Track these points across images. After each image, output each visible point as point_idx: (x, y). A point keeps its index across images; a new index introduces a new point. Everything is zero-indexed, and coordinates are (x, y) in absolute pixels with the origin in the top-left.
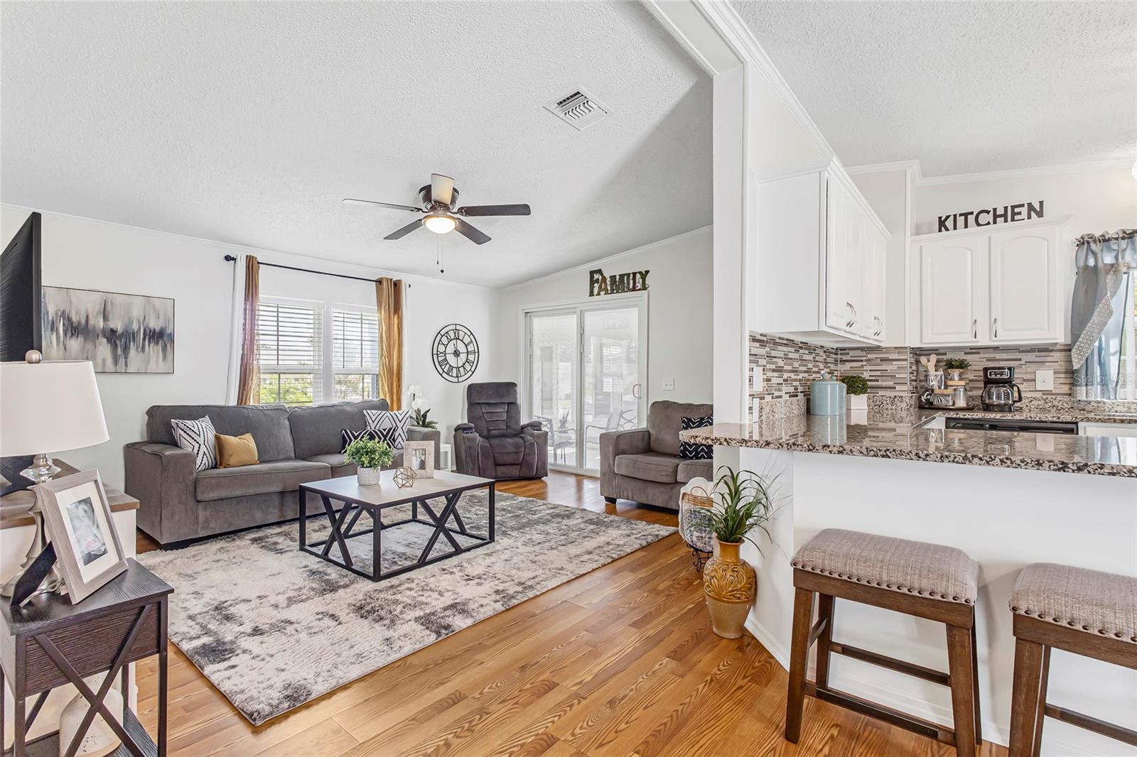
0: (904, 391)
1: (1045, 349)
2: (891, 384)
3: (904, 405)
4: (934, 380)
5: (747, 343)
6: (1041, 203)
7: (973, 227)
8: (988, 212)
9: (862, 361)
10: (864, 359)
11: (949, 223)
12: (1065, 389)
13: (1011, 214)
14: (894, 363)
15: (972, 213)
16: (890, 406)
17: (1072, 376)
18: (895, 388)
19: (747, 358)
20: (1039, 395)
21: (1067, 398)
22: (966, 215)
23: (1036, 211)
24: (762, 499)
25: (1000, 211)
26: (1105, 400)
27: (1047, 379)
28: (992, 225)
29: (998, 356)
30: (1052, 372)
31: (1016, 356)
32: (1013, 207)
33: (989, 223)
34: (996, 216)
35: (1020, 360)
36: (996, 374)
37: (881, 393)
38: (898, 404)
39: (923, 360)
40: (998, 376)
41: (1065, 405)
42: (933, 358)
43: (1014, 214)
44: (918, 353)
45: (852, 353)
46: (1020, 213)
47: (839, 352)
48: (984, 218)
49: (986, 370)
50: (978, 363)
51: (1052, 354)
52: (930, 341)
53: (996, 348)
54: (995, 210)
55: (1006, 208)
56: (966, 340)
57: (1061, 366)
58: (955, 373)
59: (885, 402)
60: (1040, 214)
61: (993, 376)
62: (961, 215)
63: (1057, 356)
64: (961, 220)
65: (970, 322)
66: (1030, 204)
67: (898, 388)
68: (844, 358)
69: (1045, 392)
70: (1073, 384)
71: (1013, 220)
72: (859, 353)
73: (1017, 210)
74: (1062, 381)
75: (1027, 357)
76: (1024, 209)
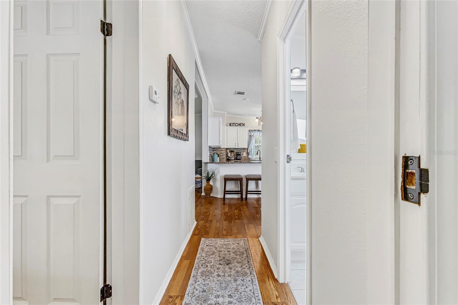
0: (225, 156)
1: (244, 149)
2: (222, 155)
3: (225, 159)
4: (229, 154)
5: (208, 147)
6: (244, 123)
7: (235, 126)
11: (231, 124)
12: (247, 156)
13: (240, 125)
14: (223, 151)
17: (248, 154)
19: (208, 150)
20: (244, 157)
22: (234, 123)
23: (244, 125)
24: (213, 173)
25: (239, 124)
27: (245, 154)
29: (238, 150)
31: (241, 150)
37: (221, 157)
39: (227, 150)
42: (229, 150)
43: (241, 125)
44: (227, 149)
45: (216, 149)
48: (237, 125)
49: (237, 152)
50: (235, 151)
52: (229, 147)
53: (238, 148)
56: (234, 147)
57: (246, 152)
58: (232, 153)
59: (221, 159)
61: (238, 154)
63: (246, 150)
64: (233, 124)
65: (235, 144)
67: (224, 156)
68: (214, 150)
69: (245, 157)
70: (248, 155)
72: (217, 149)
75: (242, 150)
76: (242, 124)
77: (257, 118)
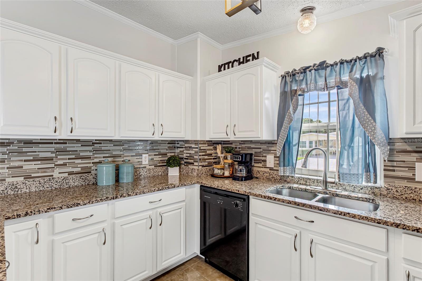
0: (197, 165)
6: (258, 53)
7: (230, 69)
8: (237, 61)
9: (183, 148)
10: (184, 146)
11: (223, 69)
15: (230, 62)
16: (191, 174)
18: (193, 164)
20: (267, 170)
22: (228, 63)
25: (242, 60)
28: (238, 67)
29: (253, 146)
30: (273, 156)
32: (247, 57)
35: (260, 148)
37: (189, 166)
38: (194, 173)
39: (217, 148)
41: (278, 177)
45: (180, 143)
47: (176, 142)
51: (273, 145)
52: (212, 137)
54: (239, 59)
55: (243, 57)
59: (189, 172)
62: (226, 64)
63: (277, 147)
64: (227, 67)
66: (253, 55)
68: (178, 146)
69: (270, 169)
71: (246, 63)
72: (182, 143)
73: (248, 59)
74: (278, 162)
75: (264, 147)
76: (251, 58)
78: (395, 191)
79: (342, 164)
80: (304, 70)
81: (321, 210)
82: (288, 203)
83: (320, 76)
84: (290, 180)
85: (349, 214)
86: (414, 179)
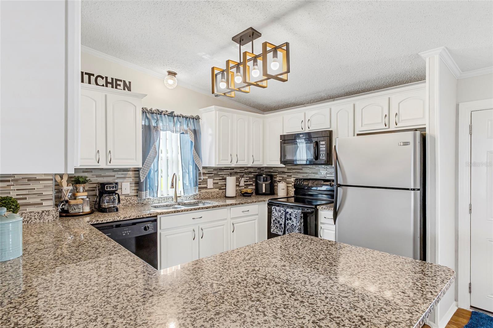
0: (49, 206)
1: (126, 170)
2: (38, 200)
6: (130, 83)
7: (93, 85)
8: (103, 78)
9: (9, 181)
12: (135, 193)
13: (113, 83)
14: (41, 182)
15: (93, 75)
16: (38, 221)
17: (139, 186)
18: (42, 204)
20: (123, 197)
21: (136, 198)
22: (90, 75)
23: (127, 87)
25: (109, 80)
26: (151, 197)
27: (127, 187)
28: (105, 87)
30: (129, 183)
31: (113, 174)
32: (117, 80)
33: (103, 85)
34: (107, 83)
35: (114, 176)
36: (110, 188)
37: (29, 209)
38: (46, 217)
40: (112, 189)
41: (135, 202)
42: (66, 176)
43: (117, 84)
46: (120, 85)
48: (100, 81)
50: (95, 179)
51: (129, 173)
54: (106, 78)
55: (112, 79)
56: (93, 164)
57: (133, 180)
58: (80, 187)
59: (33, 218)
60: (129, 89)
61: (108, 189)
62: (86, 74)
63: (131, 174)
64: (86, 77)
65: (94, 152)
66: (124, 81)
67: (45, 203)
69: (127, 196)
70: (139, 190)
71: (116, 88)
73: (118, 82)
74: (134, 188)
75: (119, 175)
76: (122, 84)
77: (170, 73)
78: (202, 195)
79: (185, 183)
80: (160, 113)
81: (207, 208)
82: (191, 210)
83: (170, 121)
84: (146, 202)
85: (217, 206)
86: (207, 188)
